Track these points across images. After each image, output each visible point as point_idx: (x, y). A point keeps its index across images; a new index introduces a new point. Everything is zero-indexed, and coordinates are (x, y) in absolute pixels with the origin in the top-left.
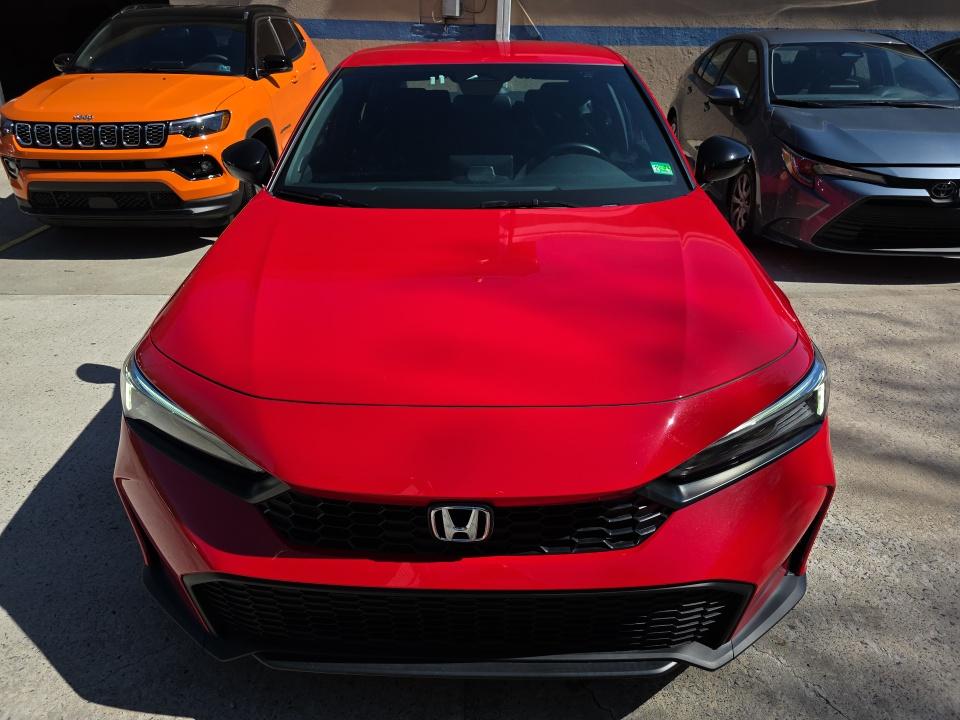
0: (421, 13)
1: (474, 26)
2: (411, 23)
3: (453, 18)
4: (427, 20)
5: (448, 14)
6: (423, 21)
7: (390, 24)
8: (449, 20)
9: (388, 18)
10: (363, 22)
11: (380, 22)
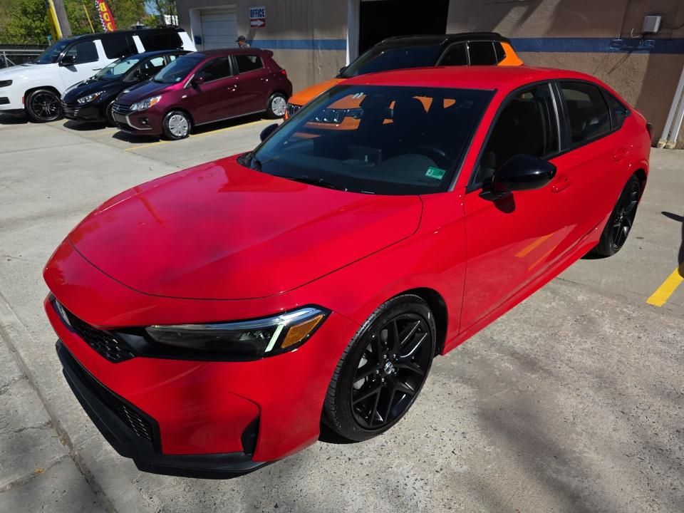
0: (622, 29)
1: (670, 40)
2: (611, 39)
3: (652, 34)
4: (627, 36)
5: (646, 30)
6: (624, 36)
7: (593, 39)
8: (647, 35)
9: (593, 35)
10: (571, 39)
11: (586, 39)
